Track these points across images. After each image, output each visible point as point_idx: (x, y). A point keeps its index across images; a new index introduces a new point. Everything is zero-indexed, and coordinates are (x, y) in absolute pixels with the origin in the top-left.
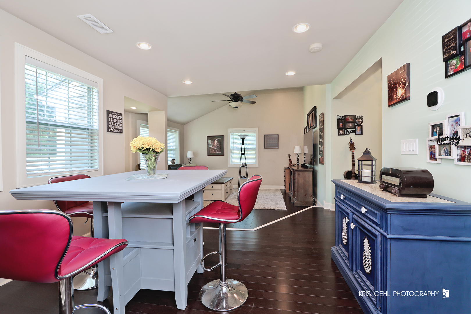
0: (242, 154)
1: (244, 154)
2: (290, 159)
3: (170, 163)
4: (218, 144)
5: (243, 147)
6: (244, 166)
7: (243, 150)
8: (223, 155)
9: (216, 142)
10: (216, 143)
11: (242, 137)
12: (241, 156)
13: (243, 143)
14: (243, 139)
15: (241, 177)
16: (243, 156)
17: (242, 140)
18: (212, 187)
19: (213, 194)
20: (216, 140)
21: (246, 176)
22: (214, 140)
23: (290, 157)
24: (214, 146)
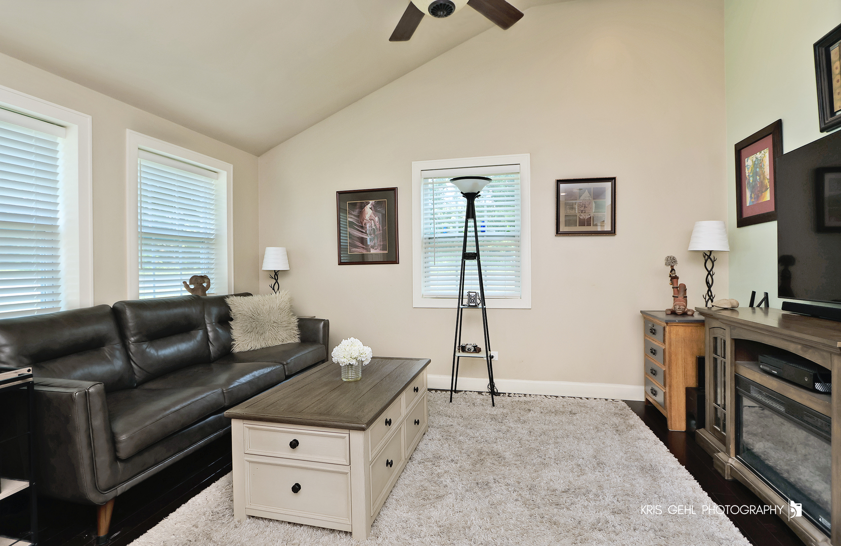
0: (466, 256)
1: (475, 256)
2: (674, 278)
3: (184, 289)
4: (377, 219)
5: (471, 229)
6: (475, 307)
7: (471, 240)
8: (396, 262)
9: (368, 211)
10: (367, 217)
11: (469, 186)
12: (463, 265)
13: (471, 213)
14: (471, 197)
15: (463, 349)
16: (471, 264)
17: (464, 202)
18: (294, 444)
19: (296, 488)
20: (369, 206)
21: (482, 345)
22: (362, 207)
23: (673, 270)
24: (362, 227)
